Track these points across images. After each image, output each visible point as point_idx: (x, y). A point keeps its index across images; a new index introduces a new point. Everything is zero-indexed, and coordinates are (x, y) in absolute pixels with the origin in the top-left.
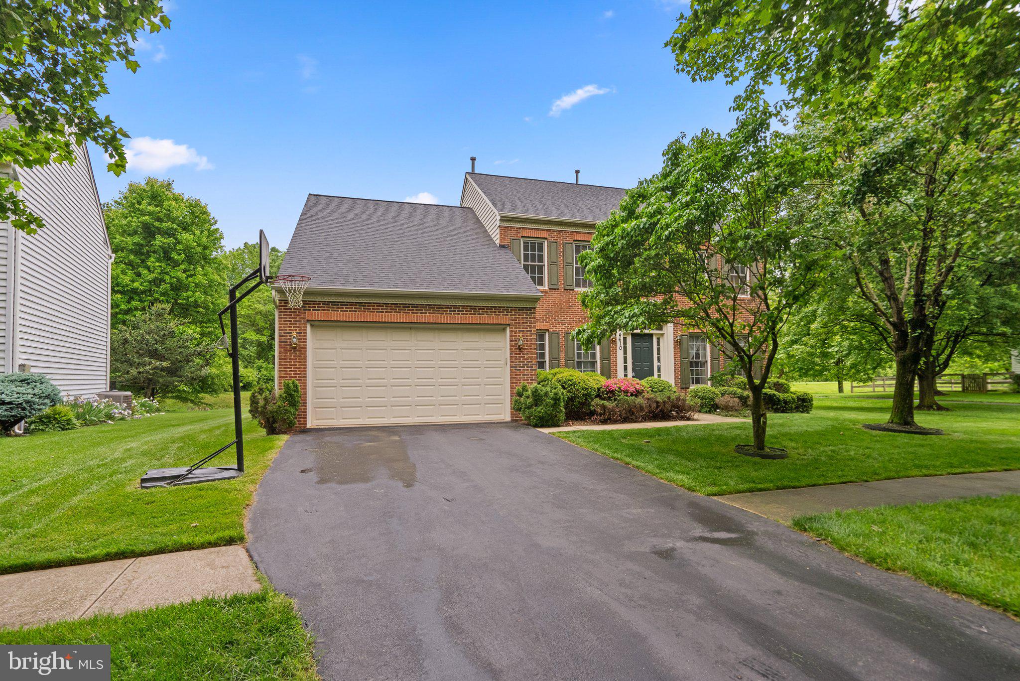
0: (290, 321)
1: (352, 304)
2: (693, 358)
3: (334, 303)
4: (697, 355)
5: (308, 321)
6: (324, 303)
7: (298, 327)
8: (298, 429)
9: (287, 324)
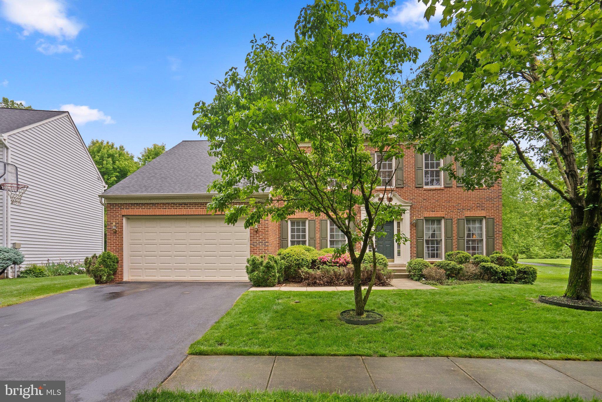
0: (113, 216)
1: (148, 204)
2: (429, 238)
3: (137, 204)
4: (433, 235)
5: (123, 216)
6: (132, 204)
7: (118, 220)
8: (117, 282)
9: (111, 218)
